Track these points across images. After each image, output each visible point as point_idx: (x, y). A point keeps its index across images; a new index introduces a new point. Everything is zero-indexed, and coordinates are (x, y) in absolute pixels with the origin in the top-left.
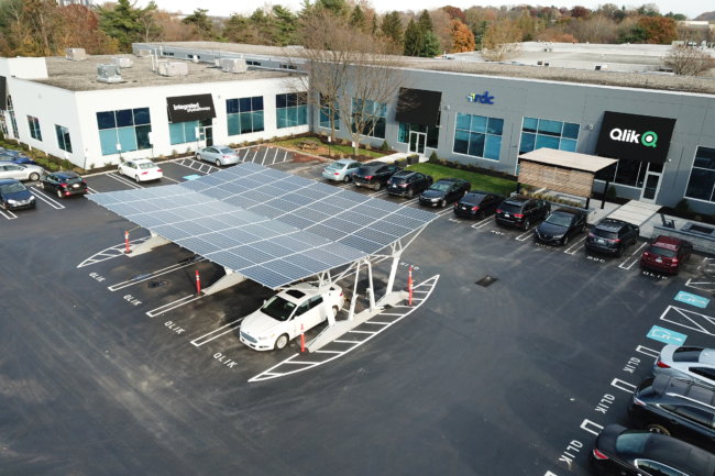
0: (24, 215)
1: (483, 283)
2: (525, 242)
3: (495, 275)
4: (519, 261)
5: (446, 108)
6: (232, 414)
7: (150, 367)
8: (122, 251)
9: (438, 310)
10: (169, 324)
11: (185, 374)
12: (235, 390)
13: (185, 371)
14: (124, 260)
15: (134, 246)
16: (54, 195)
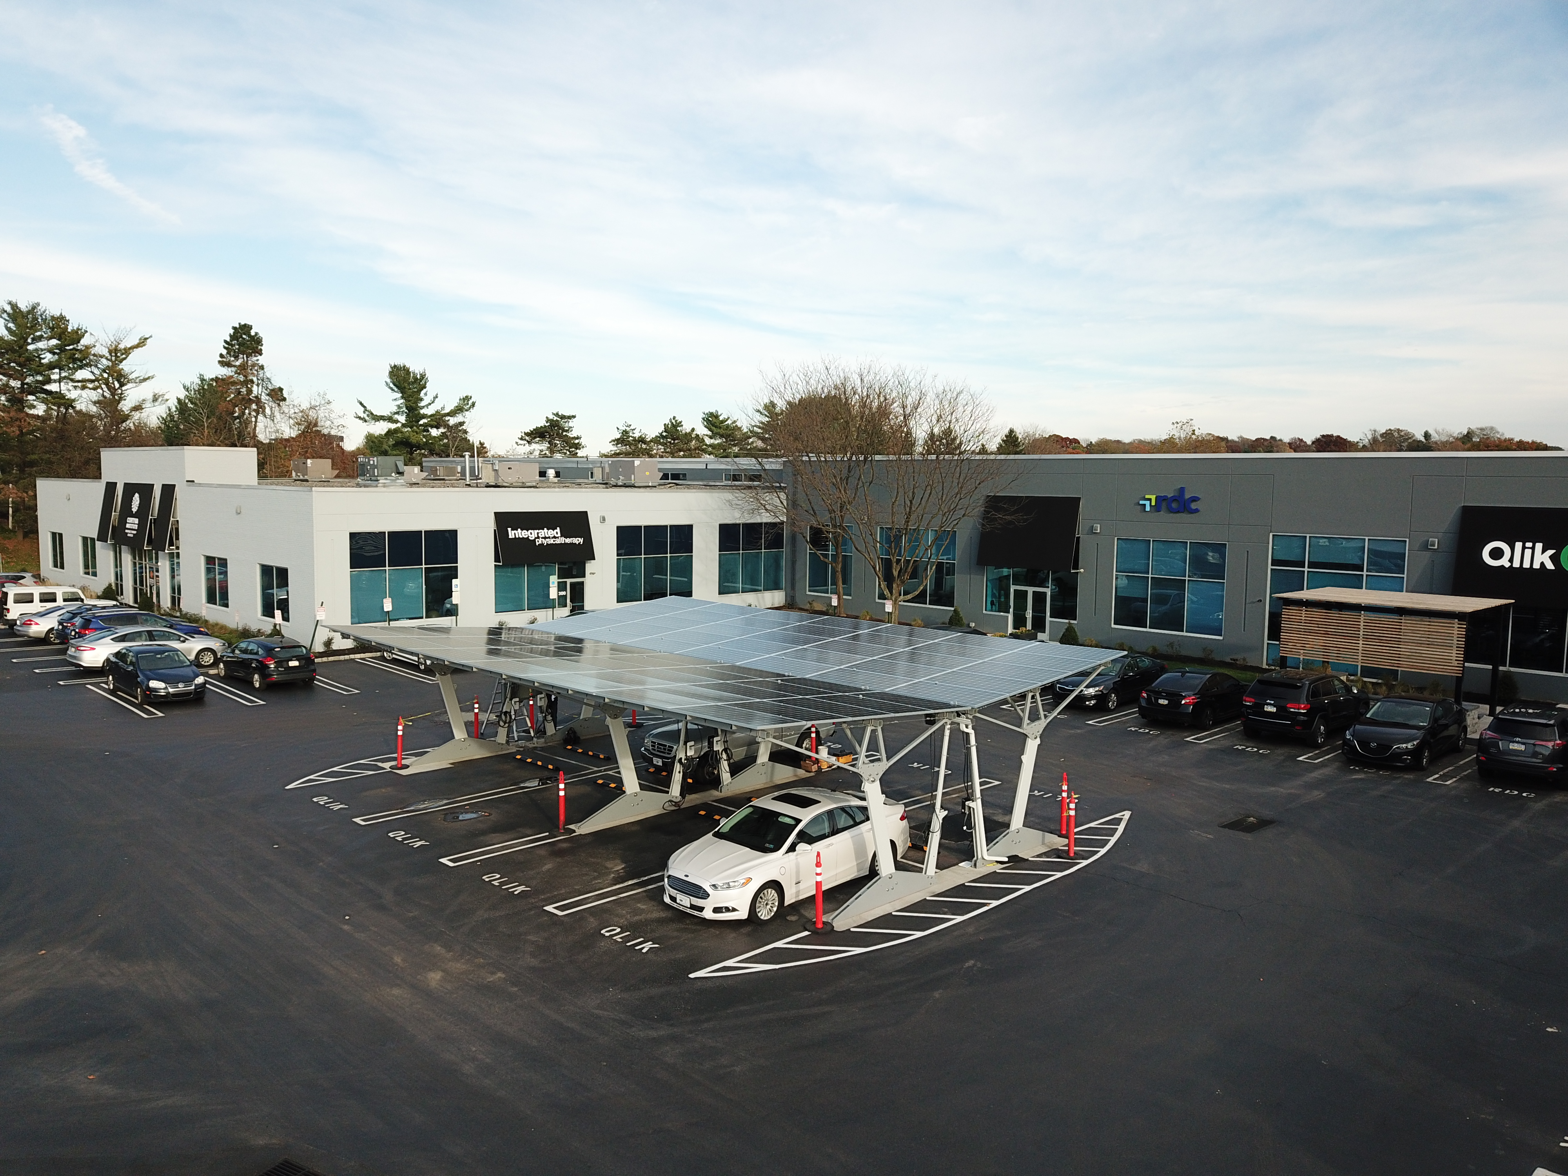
0: (179, 714)
1: (1238, 825)
2: (1322, 765)
3: (1267, 814)
4: (1317, 794)
5: (1091, 531)
6: (653, 1034)
7: (448, 947)
8: (387, 765)
9: (1143, 867)
10: (495, 879)
11: (534, 962)
12: (655, 991)
13: (533, 955)
14: (391, 778)
15: (414, 759)
16: (245, 684)
